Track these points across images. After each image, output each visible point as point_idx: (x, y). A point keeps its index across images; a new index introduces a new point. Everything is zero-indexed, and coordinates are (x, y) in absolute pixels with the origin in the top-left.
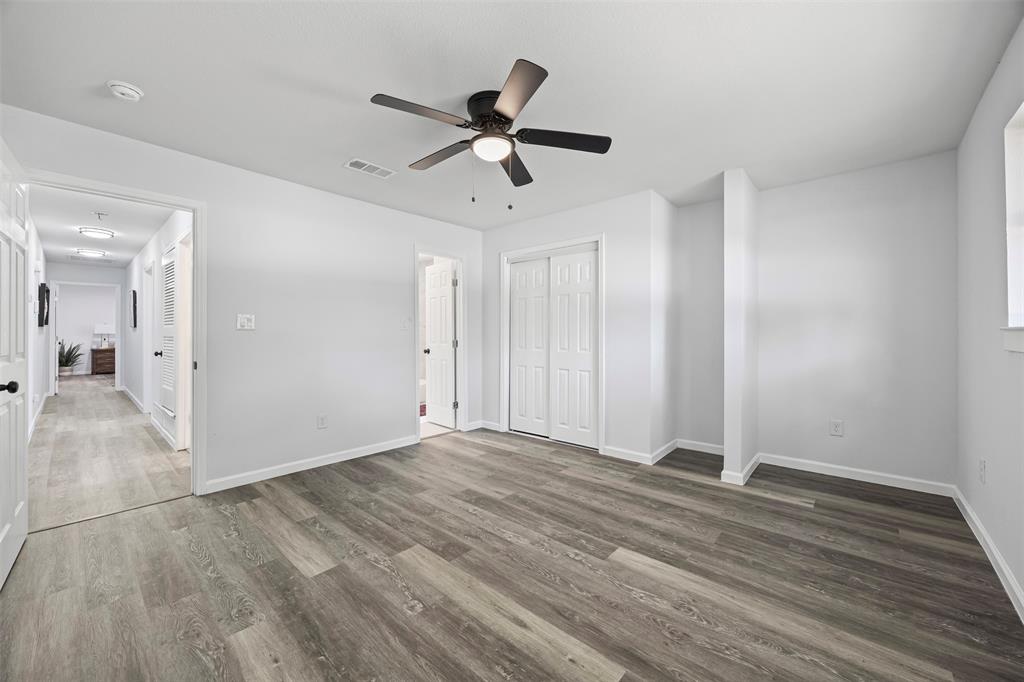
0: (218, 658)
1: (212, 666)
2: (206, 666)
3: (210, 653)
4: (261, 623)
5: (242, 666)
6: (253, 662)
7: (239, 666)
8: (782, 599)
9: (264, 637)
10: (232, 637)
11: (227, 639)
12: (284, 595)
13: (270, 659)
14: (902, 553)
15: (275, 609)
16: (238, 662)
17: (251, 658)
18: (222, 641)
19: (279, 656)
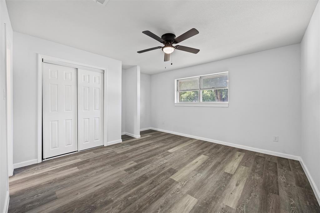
0: (242, 207)
1: (244, 206)
2: (246, 208)
3: (242, 210)
4: (224, 203)
5: (238, 200)
6: (235, 198)
7: (239, 200)
8: (179, 144)
9: (228, 200)
10: (234, 208)
11: (235, 209)
12: (210, 203)
13: (232, 195)
14: (164, 137)
15: (217, 202)
16: (238, 201)
17: (235, 199)
18: (237, 210)
19: (230, 193)
